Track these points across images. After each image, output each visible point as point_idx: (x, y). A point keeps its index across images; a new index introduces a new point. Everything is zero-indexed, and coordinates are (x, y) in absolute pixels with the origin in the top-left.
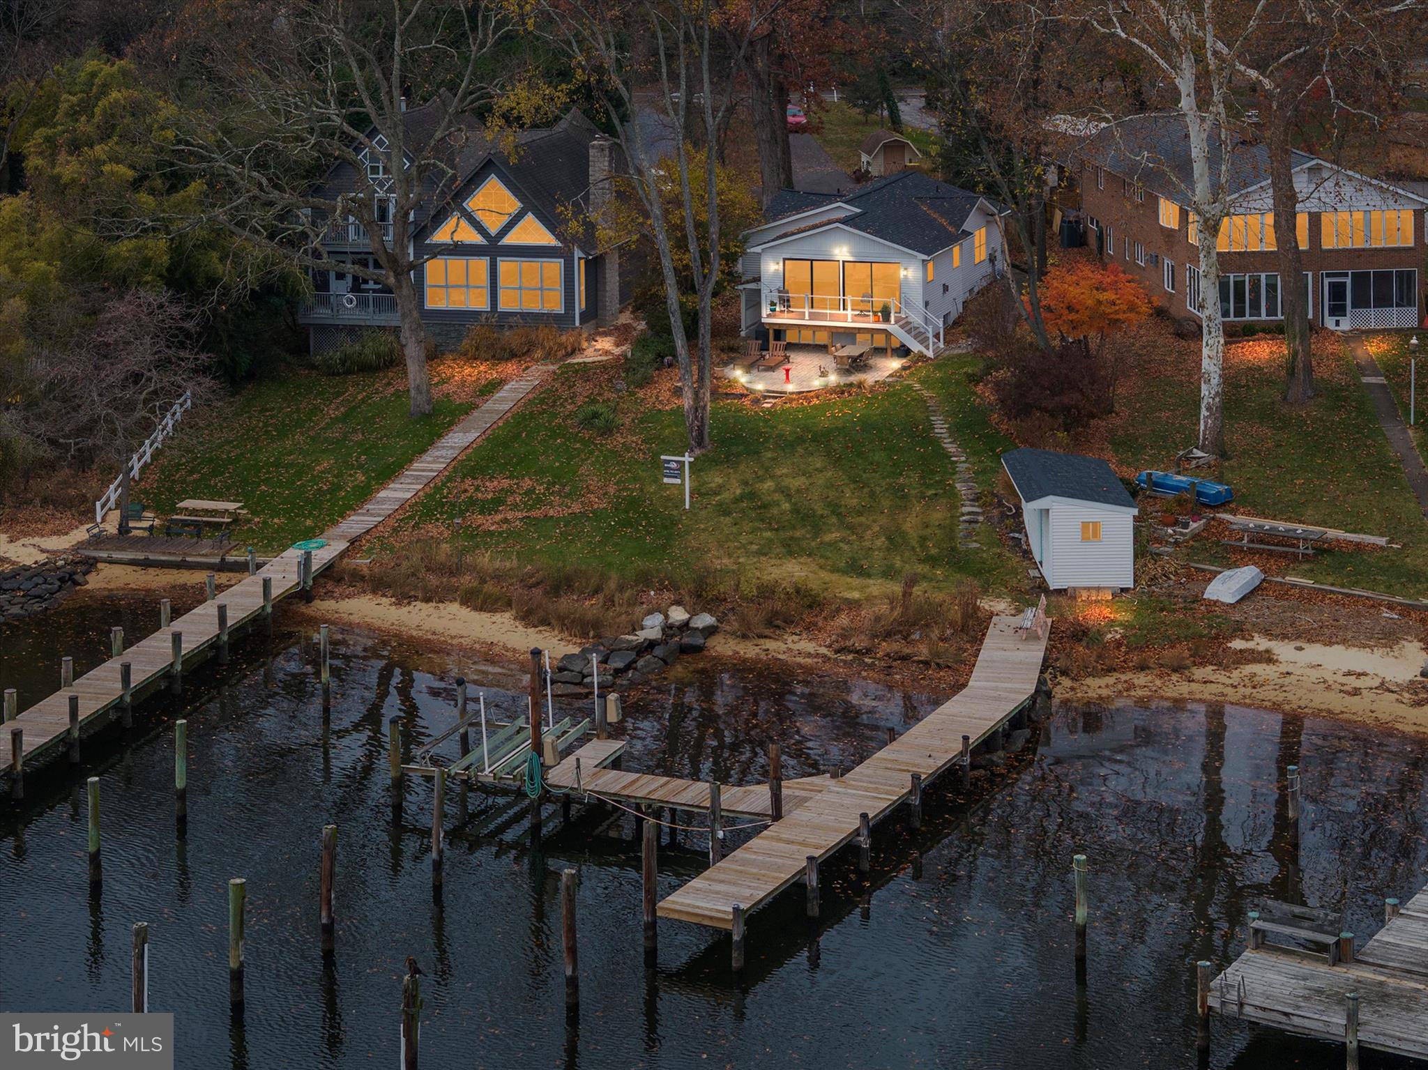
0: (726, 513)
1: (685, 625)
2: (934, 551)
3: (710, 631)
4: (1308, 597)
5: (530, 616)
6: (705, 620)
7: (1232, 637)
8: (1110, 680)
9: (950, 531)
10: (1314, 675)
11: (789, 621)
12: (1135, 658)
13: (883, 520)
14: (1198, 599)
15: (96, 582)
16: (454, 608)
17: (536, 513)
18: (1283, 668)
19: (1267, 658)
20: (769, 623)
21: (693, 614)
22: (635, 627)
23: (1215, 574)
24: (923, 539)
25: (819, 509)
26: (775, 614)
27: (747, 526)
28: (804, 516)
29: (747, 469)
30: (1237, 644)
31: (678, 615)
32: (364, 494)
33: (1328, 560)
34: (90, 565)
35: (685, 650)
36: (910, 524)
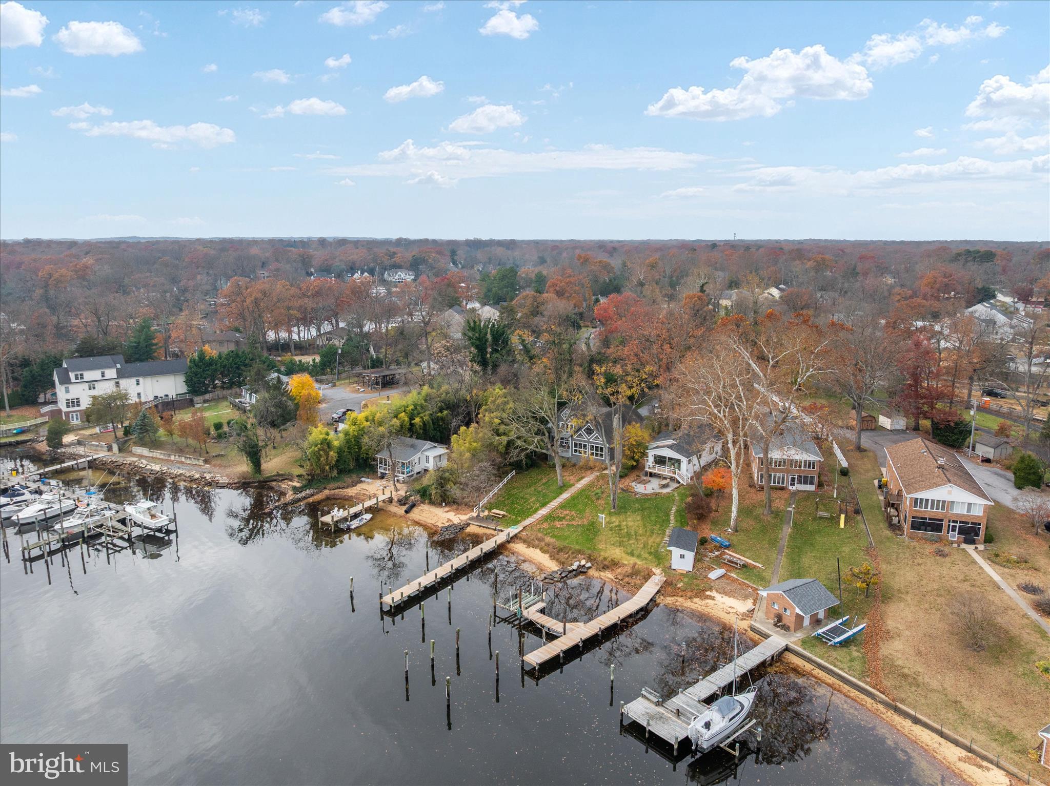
0: (611, 530)
1: (584, 566)
2: (652, 551)
3: (590, 568)
4: (734, 580)
5: (552, 557)
6: (589, 565)
7: (707, 591)
8: (673, 598)
9: (659, 544)
10: (722, 605)
11: (608, 568)
12: (681, 594)
13: (645, 539)
14: (706, 577)
15: (468, 530)
16: (538, 551)
17: (570, 523)
18: (715, 602)
19: (713, 598)
20: (603, 568)
21: (587, 562)
22: (572, 565)
23: (715, 569)
24: (652, 546)
25: (633, 533)
26: (605, 565)
27: (614, 535)
28: (629, 535)
29: (622, 517)
30: (708, 593)
31: (583, 562)
32: (536, 511)
33: (744, 569)
34: (468, 525)
35: (581, 572)
36: (651, 541)
